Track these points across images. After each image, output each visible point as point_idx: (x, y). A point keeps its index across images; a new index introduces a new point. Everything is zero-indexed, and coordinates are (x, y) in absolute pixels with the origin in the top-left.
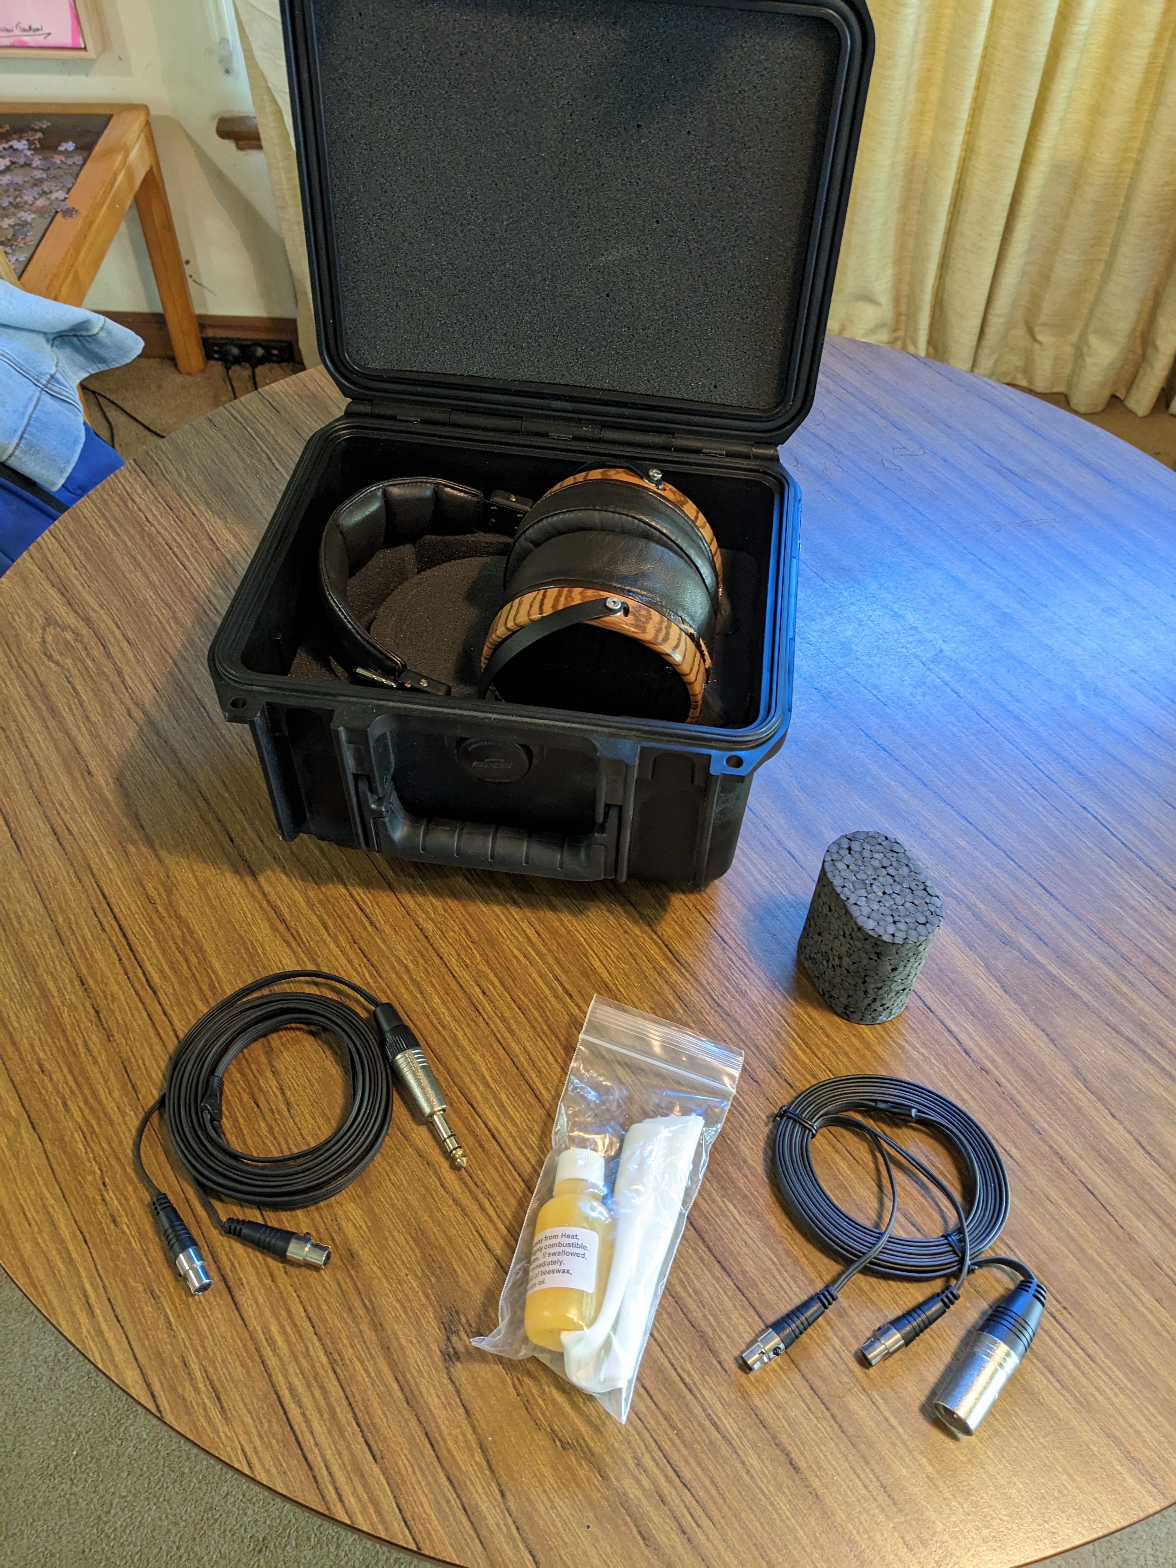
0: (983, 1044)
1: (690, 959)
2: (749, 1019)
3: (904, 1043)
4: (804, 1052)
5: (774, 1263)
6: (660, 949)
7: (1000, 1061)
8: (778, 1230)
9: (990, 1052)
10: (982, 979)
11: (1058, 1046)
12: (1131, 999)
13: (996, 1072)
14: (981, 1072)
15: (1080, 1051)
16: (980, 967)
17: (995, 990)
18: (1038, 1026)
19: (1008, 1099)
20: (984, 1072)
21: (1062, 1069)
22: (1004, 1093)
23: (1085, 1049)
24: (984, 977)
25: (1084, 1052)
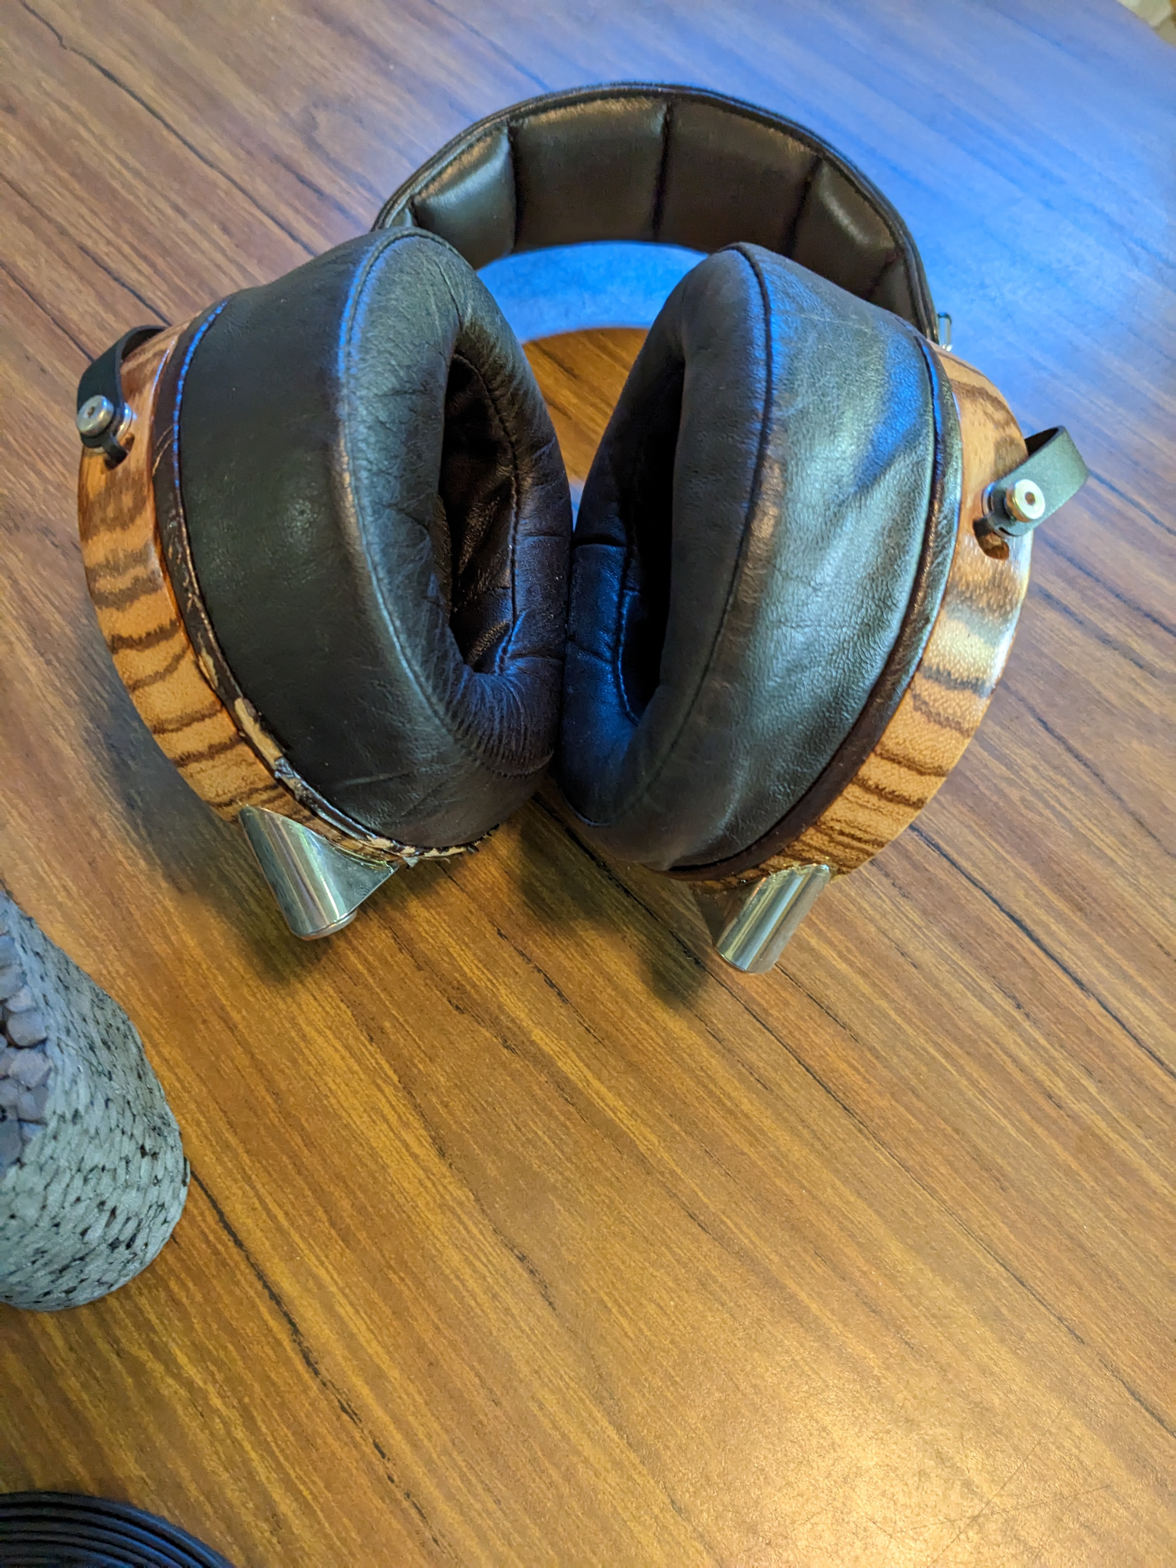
0: (358, 1326)
3: (144, 1355)
7: (394, 1374)
9: (374, 1348)
10: (386, 1121)
11: (558, 1303)
12: (761, 1131)
13: (378, 1412)
14: (339, 1418)
15: (615, 1310)
16: (388, 1090)
17: (417, 1149)
18: (511, 1246)
19: (400, 1496)
20: (345, 1417)
21: (561, 1378)
22: (392, 1481)
23: (628, 1304)
24: (393, 1118)
25: (625, 1314)
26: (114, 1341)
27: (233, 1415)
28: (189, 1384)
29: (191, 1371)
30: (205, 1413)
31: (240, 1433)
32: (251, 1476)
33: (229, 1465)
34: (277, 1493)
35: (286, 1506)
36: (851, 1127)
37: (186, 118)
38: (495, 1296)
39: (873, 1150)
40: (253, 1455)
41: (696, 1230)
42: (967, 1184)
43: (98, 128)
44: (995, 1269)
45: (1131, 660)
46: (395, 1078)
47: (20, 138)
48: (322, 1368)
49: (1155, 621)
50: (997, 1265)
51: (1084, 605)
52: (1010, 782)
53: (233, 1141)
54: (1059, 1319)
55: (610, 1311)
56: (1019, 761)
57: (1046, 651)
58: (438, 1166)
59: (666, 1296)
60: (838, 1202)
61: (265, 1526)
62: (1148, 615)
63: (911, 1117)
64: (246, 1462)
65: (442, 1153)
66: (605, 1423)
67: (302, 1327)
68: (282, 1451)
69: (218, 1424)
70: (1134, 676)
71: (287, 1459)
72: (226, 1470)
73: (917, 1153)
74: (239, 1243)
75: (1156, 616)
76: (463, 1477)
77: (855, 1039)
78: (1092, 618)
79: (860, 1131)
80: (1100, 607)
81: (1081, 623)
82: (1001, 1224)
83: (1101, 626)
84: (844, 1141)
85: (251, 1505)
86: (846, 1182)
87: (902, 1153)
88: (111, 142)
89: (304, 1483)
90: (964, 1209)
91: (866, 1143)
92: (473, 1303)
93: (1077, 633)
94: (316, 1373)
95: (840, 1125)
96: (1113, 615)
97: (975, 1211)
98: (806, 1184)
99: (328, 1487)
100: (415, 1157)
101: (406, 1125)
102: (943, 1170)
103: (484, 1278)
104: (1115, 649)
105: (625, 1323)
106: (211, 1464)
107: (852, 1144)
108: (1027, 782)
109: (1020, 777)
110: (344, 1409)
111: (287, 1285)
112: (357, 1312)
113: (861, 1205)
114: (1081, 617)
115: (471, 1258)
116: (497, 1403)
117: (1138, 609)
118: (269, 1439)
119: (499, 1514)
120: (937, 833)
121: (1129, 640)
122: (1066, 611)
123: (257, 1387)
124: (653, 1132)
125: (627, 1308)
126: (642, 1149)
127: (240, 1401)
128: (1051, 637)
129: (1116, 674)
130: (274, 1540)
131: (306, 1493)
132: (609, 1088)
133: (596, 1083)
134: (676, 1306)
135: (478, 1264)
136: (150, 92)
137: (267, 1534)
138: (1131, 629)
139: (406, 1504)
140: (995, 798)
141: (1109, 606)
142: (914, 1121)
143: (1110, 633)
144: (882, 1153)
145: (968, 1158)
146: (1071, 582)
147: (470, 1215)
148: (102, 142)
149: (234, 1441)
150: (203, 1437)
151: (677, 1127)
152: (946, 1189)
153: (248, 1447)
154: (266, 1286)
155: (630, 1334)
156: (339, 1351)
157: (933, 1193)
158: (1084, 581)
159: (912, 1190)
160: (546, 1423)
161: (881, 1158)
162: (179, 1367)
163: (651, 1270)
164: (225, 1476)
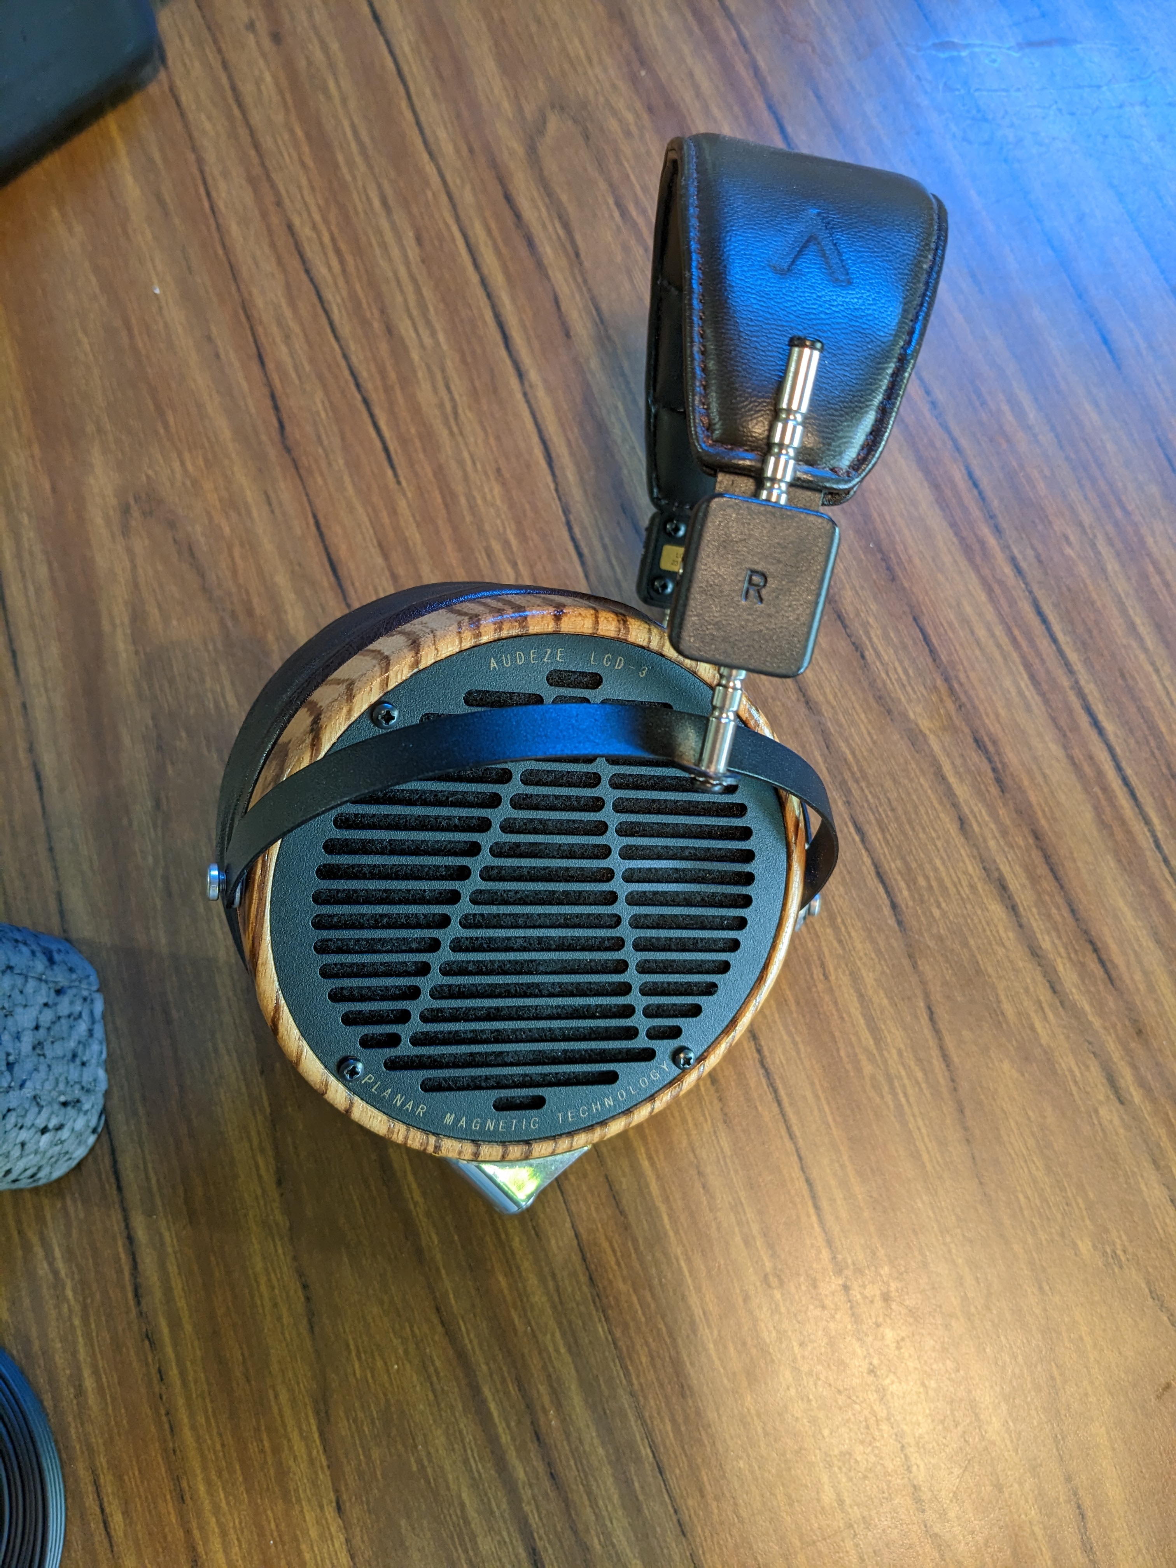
0: (177, 1284)
7: (188, 1328)
9: (181, 1303)
10: (250, 1140)
11: (317, 1330)
12: (518, 1268)
13: (169, 1350)
14: (143, 1341)
15: (354, 1353)
16: (260, 1118)
17: (263, 1172)
18: (301, 1274)
19: (163, 1412)
20: (147, 1342)
21: (298, 1384)
22: (161, 1398)
23: (365, 1352)
24: (255, 1142)
25: (359, 1359)
26: (19, 1222)
27: (77, 1308)
28: (56, 1273)
29: (60, 1264)
30: (60, 1298)
31: (77, 1322)
32: (74, 1354)
33: (64, 1339)
34: (86, 1373)
35: (89, 1383)
36: (589, 1295)
37: (428, 92)
38: (275, 1305)
39: (597, 1320)
40: (80, 1339)
41: (436, 1321)
42: (658, 1379)
43: (347, 84)
44: (646, 1452)
45: (1049, 981)
46: (268, 1110)
47: (275, 78)
48: (143, 1302)
49: (1096, 950)
50: (649, 1450)
51: (1034, 910)
52: (871, 1059)
53: (141, 1111)
54: (676, 1512)
55: (350, 1352)
56: (889, 1040)
57: (972, 942)
58: (273, 1192)
59: (393, 1359)
60: (551, 1349)
61: (72, 1390)
62: (1091, 942)
63: (638, 1307)
64: (75, 1343)
65: (279, 1183)
66: (314, 1428)
67: (141, 1267)
68: (99, 1347)
69: (65, 1308)
70: (1042, 998)
71: (101, 1352)
72: (61, 1342)
73: (631, 1338)
74: (119, 1188)
75: (1099, 945)
76: (207, 1419)
77: (626, 1227)
78: (1034, 925)
79: (594, 1302)
80: (1049, 916)
81: (1021, 926)
82: (667, 1421)
83: (1039, 936)
84: (578, 1304)
85: (68, 1372)
86: (564, 1334)
87: (618, 1333)
88: (352, 104)
89: (106, 1374)
90: (645, 1398)
91: (594, 1312)
92: (259, 1303)
93: (1011, 935)
94: (138, 1303)
95: (580, 1289)
96: (1057, 929)
97: (652, 1402)
98: (533, 1323)
99: (120, 1383)
100: (260, 1177)
101: (262, 1150)
102: (644, 1359)
103: (273, 1288)
104: (1039, 965)
105: (357, 1366)
106: (53, 1333)
107: (582, 1308)
108: (885, 1062)
109: (882, 1056)
110: (147, 1336)
111: (141, 1234)
112: (179, 1274)
113: (568, 1359)
114: (1024, 921)
115: (270, 1269)
116: (248, 1381)
117: (1086, 932)
118: (94, 1334)
119: (221, 1454)
120: (782, 1078)
121: (1059, 960)
122: (1013, 908)
123: (98, 1296)
124: (437, 1234)
125: (363, 1355)
126: (424, 1243)
127: (85, 1299)
128: (984, 930)
129: (1027, 990)
130: (75, 1402)
131: (104, 1380)
132: (420, 1185)
133: (411, 1178)
134: (398, 1370)
135: (273, 1275)
136: (407, 49)
137: (72, 1396)
138: (1066, 949)
139: (164, 1419)
140: (849, 1067)
141: (1058, 918)
142: (640, 1312)
143: (1044, 947)
144: (603, 1327)
145: (667, 1359)
146: (1034, 879)
147: (282, 1238)
148: (344, 101)
149: (72, 1325)
150: (53, 1313)
151: (456, 1238)
152: (638, 1376)
153: (79, 1332)
154: (127, 1226)
155: (358, 1376)
156: (158, 1295)
157: (627, 1374)
158: (1048, 884)
159: (612, 1364)
160: (275, 1410)
161: (600, 1329)
162: (54, 1259)
163: (392, 1335)
164: (59, 1345)
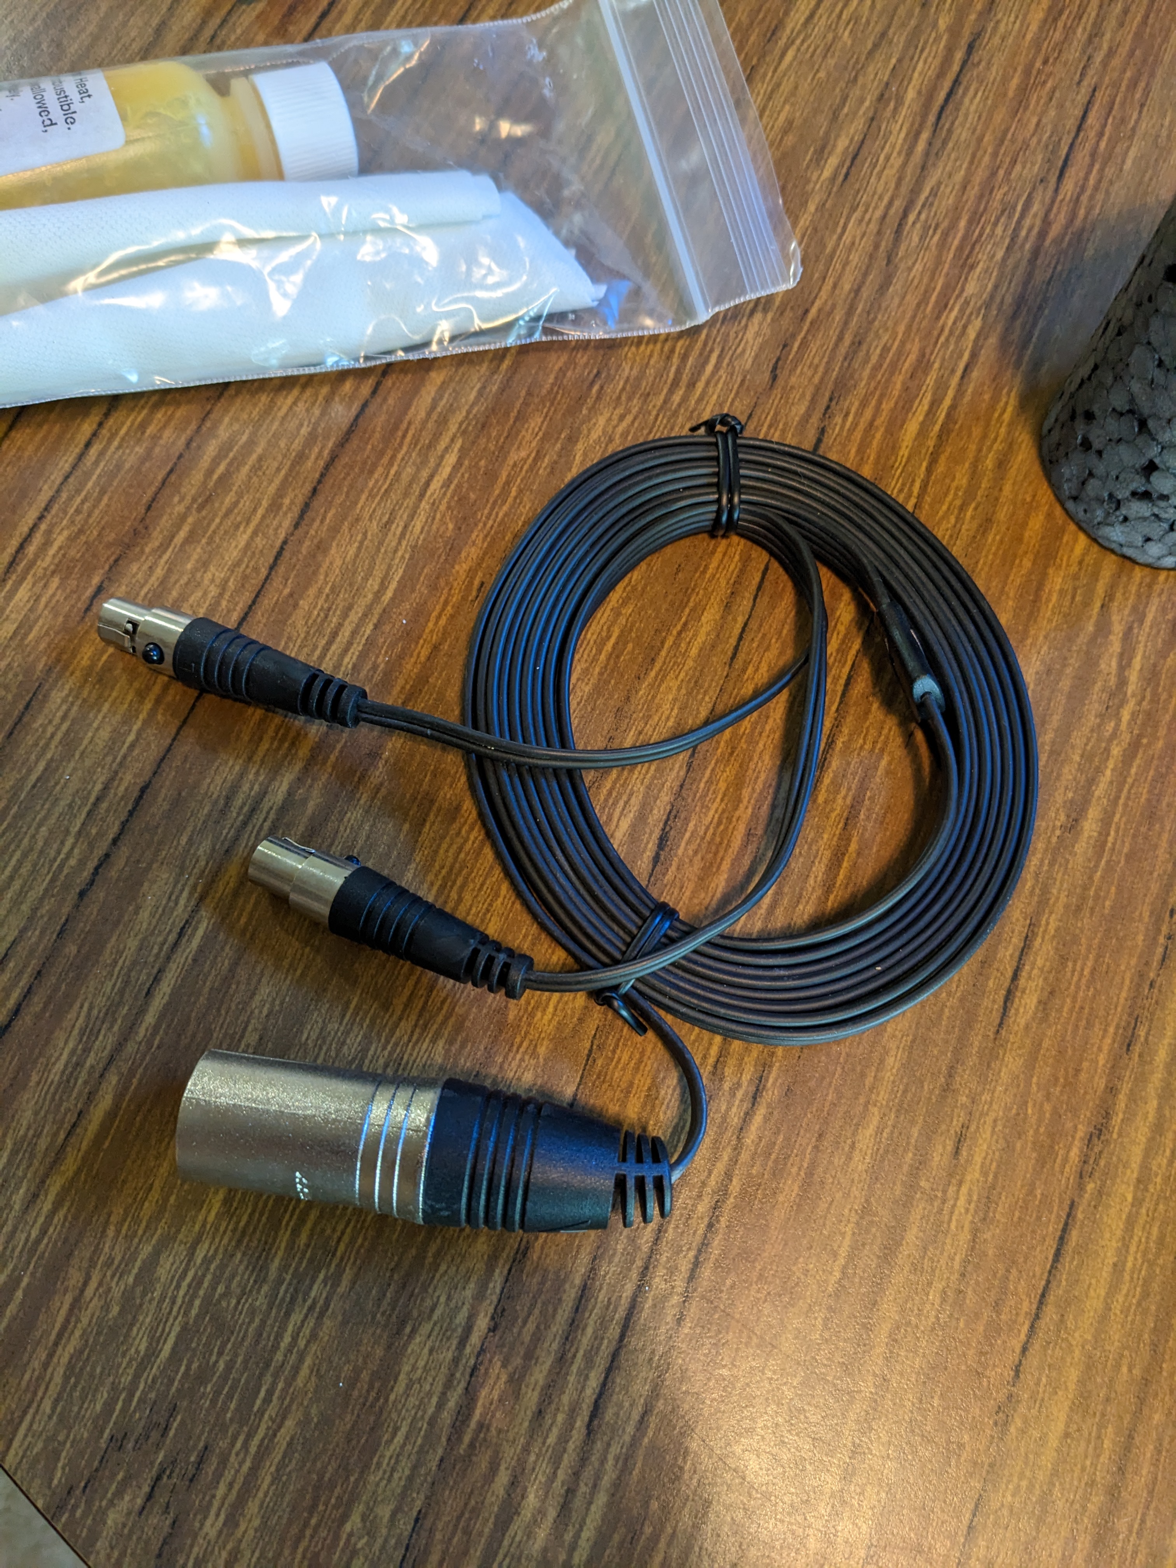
1: (962, 133)
2: (912, 300)
3: (1118, 629)
4: (923, 432)
5: (378, 595)
6: (941, 74)
8: (461, 568)
19: (1165, 929)
22: (1171, 916)
26: (1110, 597)
27: (1125, 737)
28: (1122, 682)
29: (1133, 676)
30: (1111, 711)
31: (1116, 751)
32: (1092, 782)
33: (1087, 757)
34: (1093, 813)
35: (1090, 826)
40: (1108, 773)
61: (1063, 817)
64: (1099, 770)
68: (1128, 798)
69: (1110, 726)
71: (1126, 805)
72: (1082, 756)
85: (1070, 795)
89: (1117, 832)
99: (1129, 857)
106: (1078, 739)
118: (1130, 780)
123: (1160, 744)
130: (1058, 832)
137: (1058, 824)
139: (1162, 940)
149: (1107, 750)
150: (1092, 720)
153: (1111, 764)
162: (1129, 664)
164: (1077, 758)
